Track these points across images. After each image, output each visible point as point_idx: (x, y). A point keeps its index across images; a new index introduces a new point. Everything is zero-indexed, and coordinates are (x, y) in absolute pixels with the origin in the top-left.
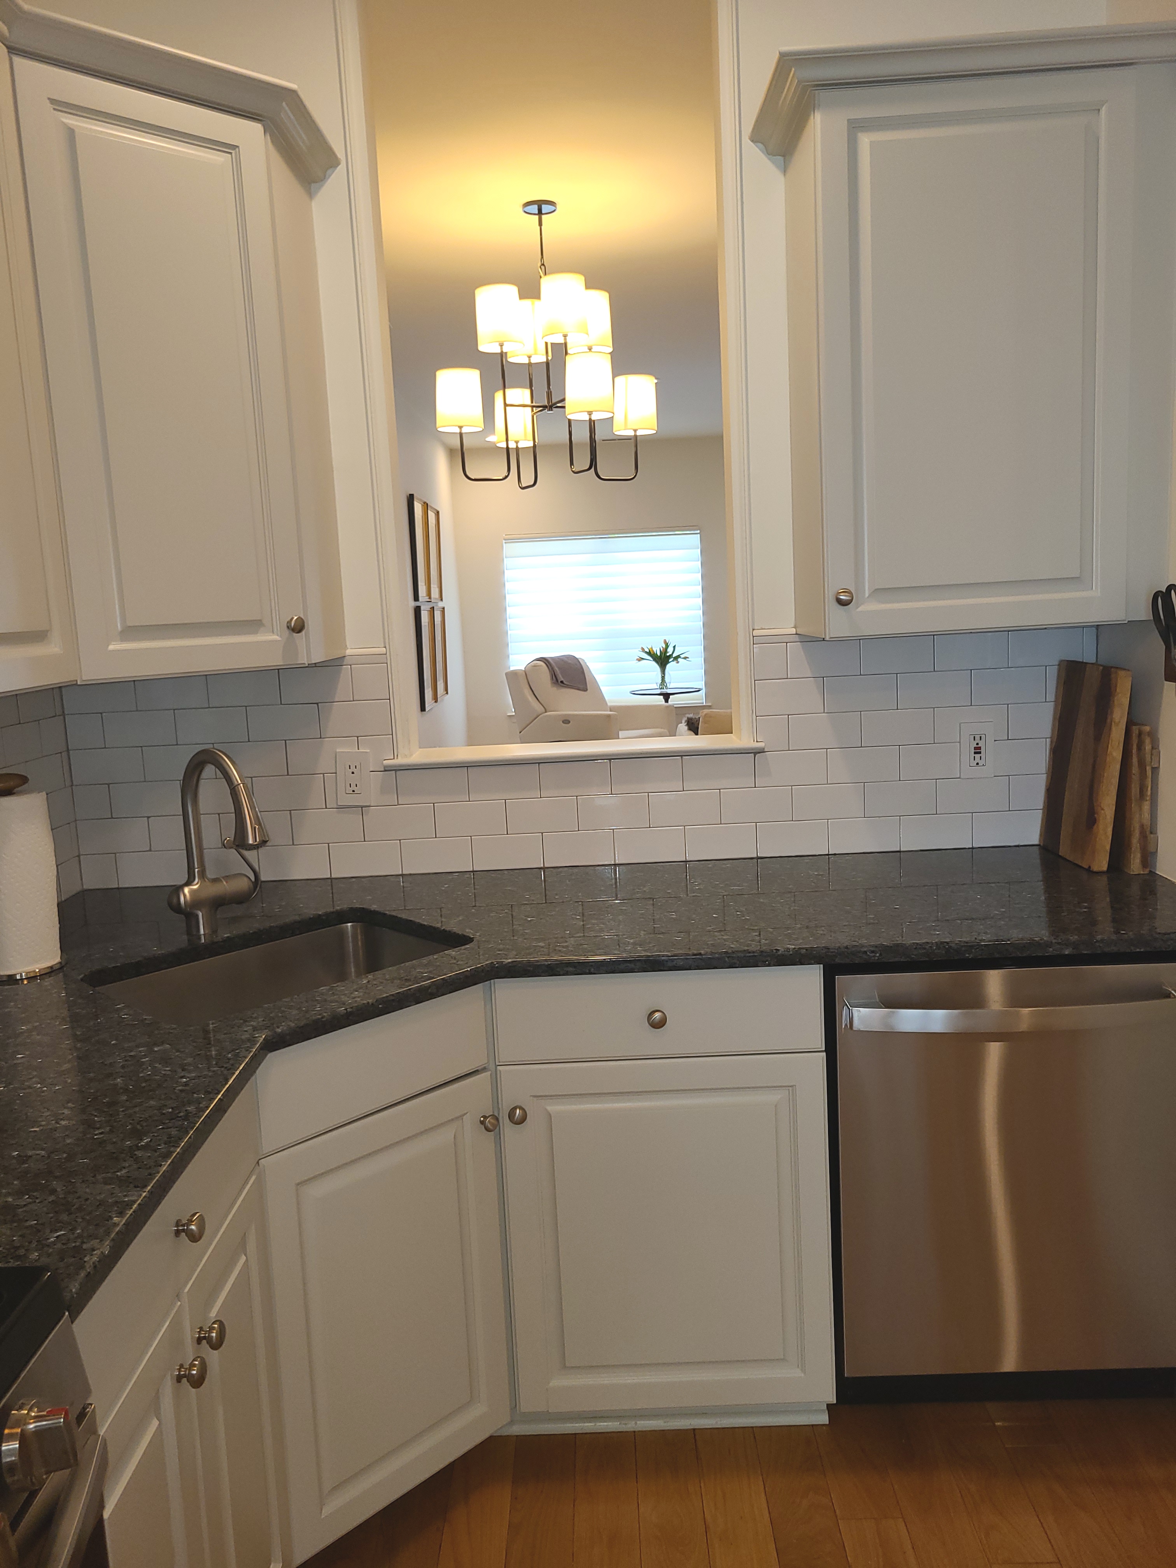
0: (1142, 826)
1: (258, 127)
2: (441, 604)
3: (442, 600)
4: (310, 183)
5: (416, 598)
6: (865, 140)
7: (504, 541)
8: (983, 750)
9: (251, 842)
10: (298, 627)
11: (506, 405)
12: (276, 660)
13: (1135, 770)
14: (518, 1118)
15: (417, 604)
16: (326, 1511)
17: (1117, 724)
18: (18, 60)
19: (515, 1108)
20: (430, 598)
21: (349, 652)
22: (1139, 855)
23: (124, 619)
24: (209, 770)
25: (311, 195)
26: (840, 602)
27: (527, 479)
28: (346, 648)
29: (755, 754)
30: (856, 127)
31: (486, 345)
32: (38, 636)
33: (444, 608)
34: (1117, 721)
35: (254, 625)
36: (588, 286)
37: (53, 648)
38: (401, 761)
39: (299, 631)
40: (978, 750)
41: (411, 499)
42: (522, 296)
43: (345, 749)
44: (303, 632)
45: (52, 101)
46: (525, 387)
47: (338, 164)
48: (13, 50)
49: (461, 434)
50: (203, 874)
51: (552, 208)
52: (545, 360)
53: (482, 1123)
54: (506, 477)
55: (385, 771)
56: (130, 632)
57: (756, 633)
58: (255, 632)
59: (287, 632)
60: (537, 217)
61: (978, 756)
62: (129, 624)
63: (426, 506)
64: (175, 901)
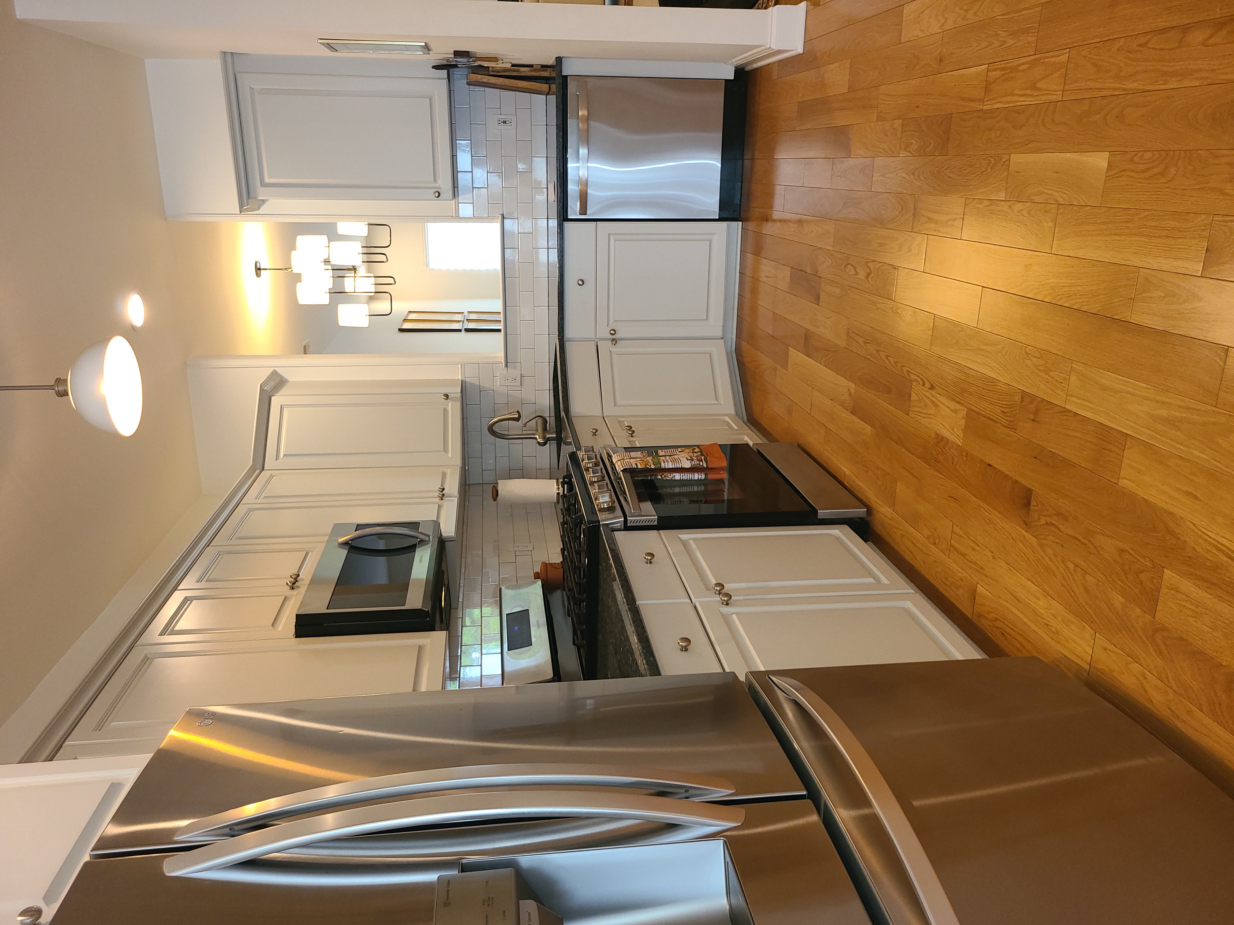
0: (530, 71)
1: (273, 398)
2: (466, 314)
3: (463, 313)
4: (283, 381)
5: (460, 330)
6: (267, 180)
7: (428, 268)
8: (505, 120)
9: (517, 416)
10: (447, 396)
11: (355, 292)
12: (458, 405)
13: (507, 74)
14: (614, 332)
15: (463, 330)
16: (723, 403)
17: (489, 80)
18: (265, 468)
19: (611, 334)
20: (461, 321)
21: (460, 378)
22: (542, 73)
23: (442, 451)
24: (495, 428)
25: (287, 381)
26: (438, 196)
27: (391, 281)
28: (459, 379)
29: (504, 218)
30: (263, 185)
31: (324, 299)
32: (444, 475)
33: (469, 312)
34: (487, 80)
35: (445, 411)
36: (295, 249)
37: (448, 471)
38: (503, 360)
39: (448, 396)
40: (505, 122)
41: (401, 330)
42: (300, 281)
43: (498, 382)
44: (449, 394)
45: (276, 460)
46: (344, 280)
47: (275, 370)
48: (263, 469)
49: (369, 315)
50: (534, 434)
51: (258, 263)
52: (331, 271)
53: (615, 344)
54: (390, 294)
55: (507, 367)
56: (445, 450)
57: (454, 216)
58: (448, 411)
59: (448, 400)
60: (262, 271)
61: (507, 122)
62: (443, 450)
63: (405, 320)
64: (542, 444)
